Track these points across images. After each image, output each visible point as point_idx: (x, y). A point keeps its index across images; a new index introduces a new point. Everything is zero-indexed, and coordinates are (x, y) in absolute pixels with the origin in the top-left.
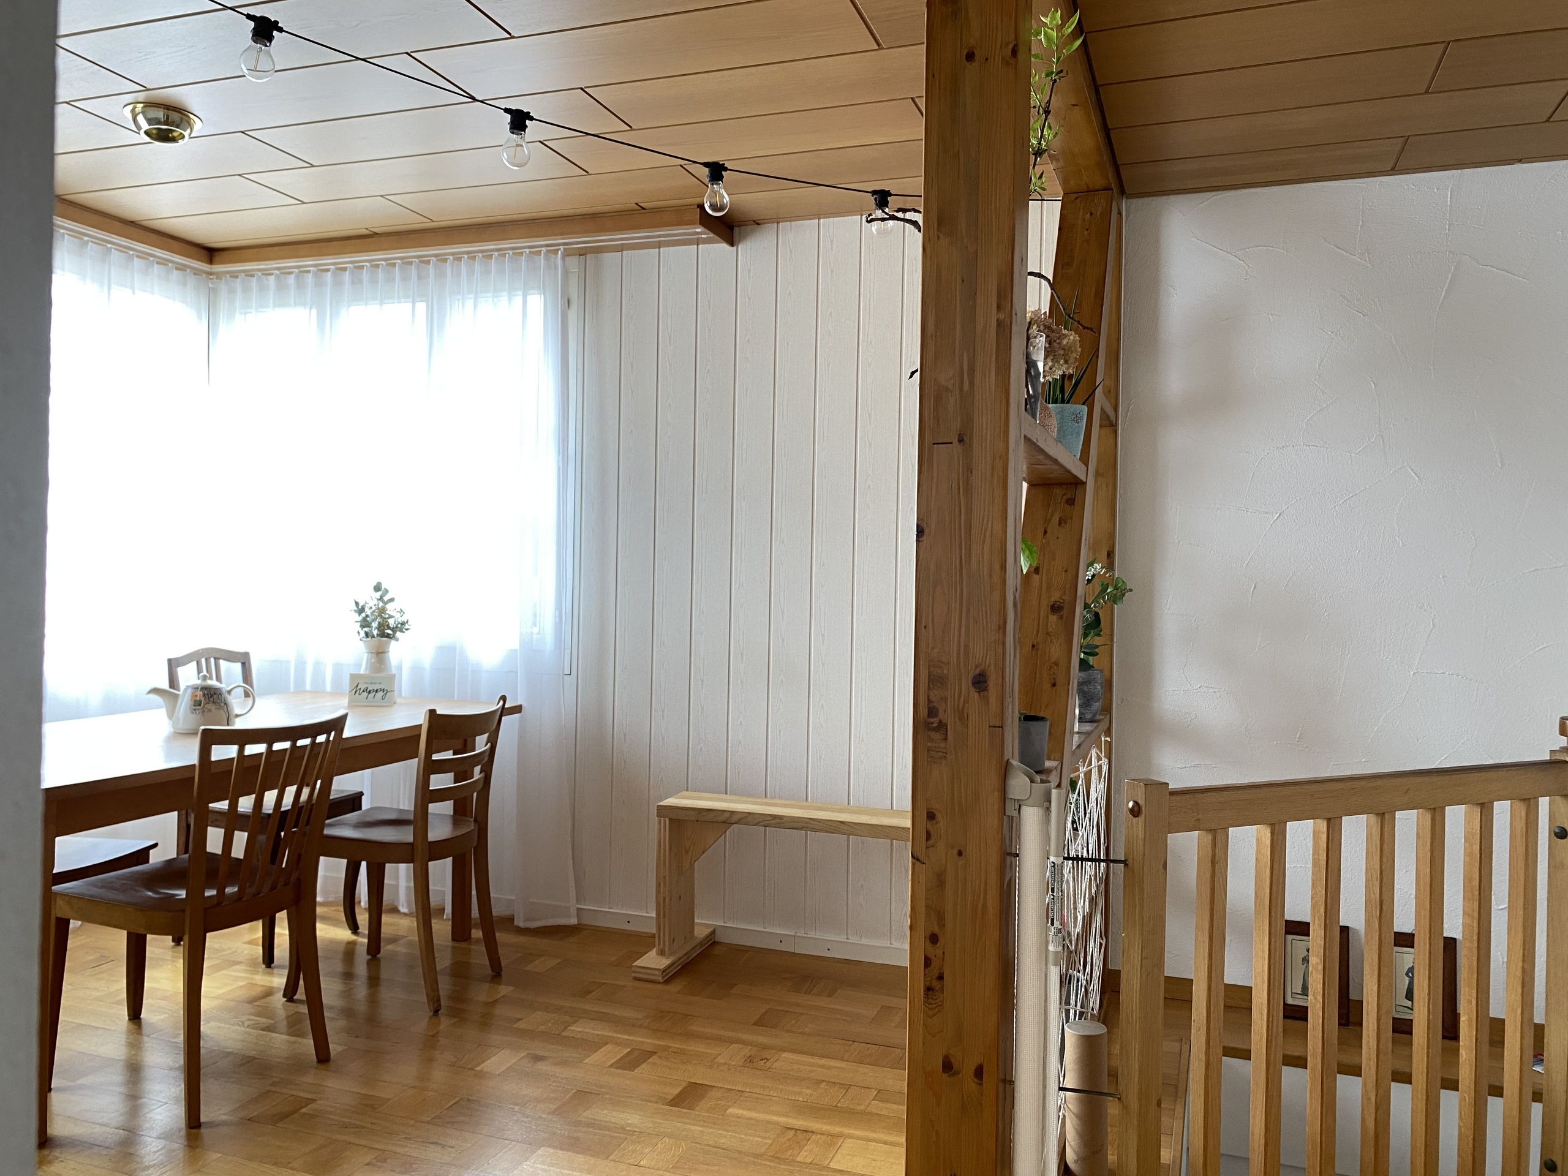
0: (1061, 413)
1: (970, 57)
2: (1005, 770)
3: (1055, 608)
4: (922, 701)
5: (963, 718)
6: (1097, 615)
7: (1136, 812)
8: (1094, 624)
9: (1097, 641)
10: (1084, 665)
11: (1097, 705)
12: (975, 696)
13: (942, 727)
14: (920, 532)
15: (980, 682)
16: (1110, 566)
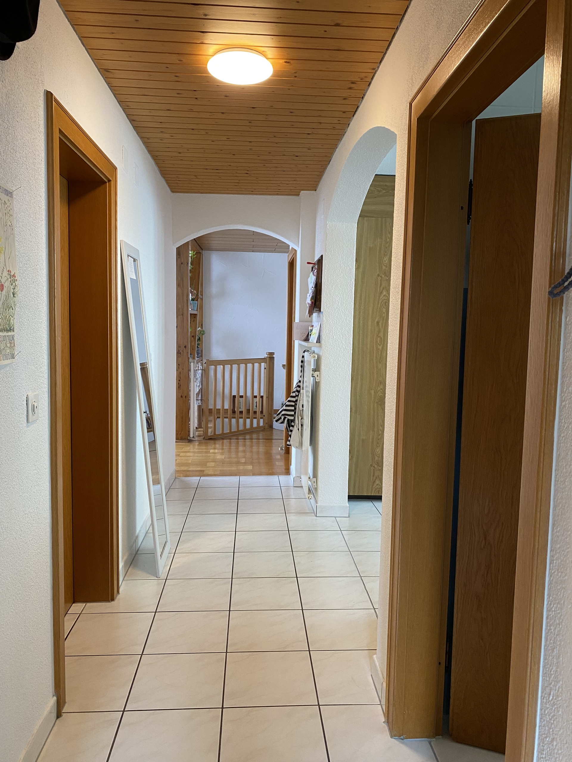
0: (193, 303)
1: (182, 264)
2: (189, 358)
3: (193, 337)
4: (178, 350)
5: (183, 351)
6: (200, 337)
7: (205, 363)
8: (199, 339)
9: (200, 342)
10: (197, 347)
11: (200, 355)
12: (185, 349)
13: (180, 353)
14: (177, 327)
15: (185, 347)
16: (202, 328)
